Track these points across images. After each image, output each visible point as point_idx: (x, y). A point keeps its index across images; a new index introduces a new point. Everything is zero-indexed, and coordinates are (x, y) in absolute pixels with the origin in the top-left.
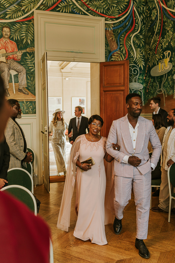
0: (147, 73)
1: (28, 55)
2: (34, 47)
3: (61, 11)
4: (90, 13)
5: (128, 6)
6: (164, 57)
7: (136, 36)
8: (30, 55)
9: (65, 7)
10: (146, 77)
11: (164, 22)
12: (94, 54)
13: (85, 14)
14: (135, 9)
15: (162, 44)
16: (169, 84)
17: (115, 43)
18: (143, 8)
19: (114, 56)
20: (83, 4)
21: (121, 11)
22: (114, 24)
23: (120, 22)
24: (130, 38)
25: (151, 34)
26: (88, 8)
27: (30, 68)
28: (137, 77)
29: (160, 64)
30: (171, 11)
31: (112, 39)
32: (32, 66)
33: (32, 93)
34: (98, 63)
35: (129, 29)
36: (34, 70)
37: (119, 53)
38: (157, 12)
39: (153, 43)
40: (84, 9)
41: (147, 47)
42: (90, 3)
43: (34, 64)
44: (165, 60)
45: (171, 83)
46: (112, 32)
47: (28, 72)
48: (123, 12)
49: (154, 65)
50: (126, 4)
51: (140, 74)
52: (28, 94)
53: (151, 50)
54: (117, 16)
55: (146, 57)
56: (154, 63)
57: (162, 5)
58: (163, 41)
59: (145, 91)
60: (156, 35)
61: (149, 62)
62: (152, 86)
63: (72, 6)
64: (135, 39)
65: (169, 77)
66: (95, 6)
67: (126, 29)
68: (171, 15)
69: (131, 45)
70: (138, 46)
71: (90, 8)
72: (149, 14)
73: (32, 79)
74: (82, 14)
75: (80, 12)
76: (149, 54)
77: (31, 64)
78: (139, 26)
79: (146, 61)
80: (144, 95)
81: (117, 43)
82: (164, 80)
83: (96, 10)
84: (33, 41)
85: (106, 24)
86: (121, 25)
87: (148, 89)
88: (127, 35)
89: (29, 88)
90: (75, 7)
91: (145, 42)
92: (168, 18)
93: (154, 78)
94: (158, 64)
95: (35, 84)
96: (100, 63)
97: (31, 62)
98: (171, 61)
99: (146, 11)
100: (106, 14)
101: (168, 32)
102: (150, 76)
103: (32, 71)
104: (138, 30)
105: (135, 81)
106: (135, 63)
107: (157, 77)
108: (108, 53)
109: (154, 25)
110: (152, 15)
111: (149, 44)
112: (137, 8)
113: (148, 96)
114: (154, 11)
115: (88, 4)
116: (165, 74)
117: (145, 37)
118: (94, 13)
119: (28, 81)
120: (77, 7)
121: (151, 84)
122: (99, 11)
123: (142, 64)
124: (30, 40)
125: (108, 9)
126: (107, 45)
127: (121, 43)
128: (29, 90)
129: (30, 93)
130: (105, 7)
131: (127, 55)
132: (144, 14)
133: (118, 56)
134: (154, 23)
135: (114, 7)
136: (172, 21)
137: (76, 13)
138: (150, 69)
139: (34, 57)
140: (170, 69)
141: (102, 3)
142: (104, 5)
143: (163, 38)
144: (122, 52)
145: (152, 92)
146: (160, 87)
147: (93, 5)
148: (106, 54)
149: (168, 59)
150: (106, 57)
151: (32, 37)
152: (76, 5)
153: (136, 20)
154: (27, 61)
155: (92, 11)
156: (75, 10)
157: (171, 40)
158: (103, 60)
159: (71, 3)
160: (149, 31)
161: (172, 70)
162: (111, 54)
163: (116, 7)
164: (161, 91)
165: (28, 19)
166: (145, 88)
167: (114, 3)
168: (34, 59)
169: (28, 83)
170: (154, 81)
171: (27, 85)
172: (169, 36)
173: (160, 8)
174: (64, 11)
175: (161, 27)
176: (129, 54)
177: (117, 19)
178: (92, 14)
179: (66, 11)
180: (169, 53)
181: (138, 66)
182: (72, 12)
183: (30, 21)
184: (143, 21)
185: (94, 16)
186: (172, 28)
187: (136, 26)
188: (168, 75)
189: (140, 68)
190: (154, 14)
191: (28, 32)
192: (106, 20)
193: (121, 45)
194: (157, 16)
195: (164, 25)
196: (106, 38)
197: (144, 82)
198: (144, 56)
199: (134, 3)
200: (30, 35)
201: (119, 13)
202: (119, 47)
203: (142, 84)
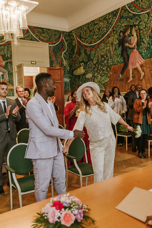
0: (71, 73)
1: (9, 63)
2: (12, 59)
3: (25, 39)
4: (40, 40)
5: (60, 37)
6: (80, 66)
7: (65, 53)
8: (10, 63)
9: (27, 37)
10: (71, 75)
11: (80, 48)
12: (44, 62)
13: (38, 41)
14: (63, 38)
15: (79, 59)
16: (83, 80)
17: (54, 56)
18: (68, 38)
19: (54, 64)
20: (37, 36)
21: (57, 39)
22: (53, 46)
23: (56, 45)
24: (62, 54)
25: (73, 53)
26: (39, 37)
27: (10, 71)
28: (66, 75)
29: (78, 69)
30: (83, 44)
31: (53, 54)
32: (11, 70)
33: (11, 84)
34: (45, 67)
35: (61, 49)
36: (12, 72)
37: (56, 62)
38: (76, 42)
39: (74, 58)
40: (37, 38)
41: (71, 59)
42: (41, 35)
43: (12, 68)
44: (81, 67)
45: (84, 79)
46: (52, 51)
47: (9, 73)
48: (57, 40)
49: (75, 69)
50: (59, 35)
51: (68, 73)
52: (9, 85)
53: (73, 61)
54: (55, 42)
55: (70, 64)
56: (75, 68)
57: (78, 39)
58: (80, 58)
59: (71, 83)
60: (76, 54)
61: (72, 67)
62: (75, 80)
63: (31, 36)
64: (64, 55)
65: (84, 76)
66: (43, 36)
67: (59, 49)
68: (83, 46)
69: (62, 58)
70: (66, 59)
71: (41, 38)
72: (71, 42)
73: (11, 77)
74: (36, 41)
75: (35, 40)
76: (72, 63)
77: (11, 68)
78: (66, 48)
79: (71, 66)
80: (70, 84)
81: (55, 57)
82: (81, 78)
83: (44, 39)
84: (11, 56)
85: (49, 46)
86: (57, 47)
87: (72, 82)
88: (60, 52)
89: (10, 82)
90: (32, 37)
91: (69, 56)
92: (82, 47)
93: (75, 76)
94: (77, 69)
95: (13, 80)
96: (47, 68)
97: (10, 67)
98: (84, 68)
99: (69, 40)
100: (49, 41)
101: (82, 53)
102: (73, 75)
103: (11, 72)
104: (65, 50)
105: (65, 77)
106: (65, 67)
107: (77, 76)
108: (51, 62)
109: (74, 48)
110: (73, 43)
111: (72, 58)
112: (65, 38)
113: (72, 85)
114: (74, 41)
115: (39, 35)
116: (82, 75)
117: (69, 54)
118: (43, 41)
119: (9, 78)
120: (34, 37)
121: (74, 79)
122: (45, 39)
123: (68, 68)
124: (10, 55)
125: (50, 38)
126: (50, 58)
127: (57, 57)
128: (10, 83)
129: (10, 85)
130: (48, 37)
131: (60, 63)
132: (68, 41)
133: (56, 64)
134: (74, 47)
135: (53, 37)
136: (84, 48)
137: (33, 40)
138: (73, 71)
139: (12, 64)
140: (84, 72)
141: (47, 35)
142: (48, 36)
143: (80, 56)
144: (58, 61)
145: (75, 83)
146: (79, 81)
147: (42, 36)
148: (50, 63)
149: (83, 67)
150: (50, 65)
151: (11, 54)
152: (33, 36)
153: (64, 44)
154: (8, 67)
155: (42, 39)
156: (33, 39)
157: (84, 58)
158: (49, 66)
159: (30, 35)
160: (71, 51)
161: (85, 73)
162: (53, 62)
163: (54, 37)
164: (79, 83)
165: (8, 43)
166: (70, 81)
167: (53, 35)
168: (12, 66)
169: (9, 79)
170: (76, 78)
171: (9, 80)
172: (82, 56)
173: (77, 40)
174: (27, 39)
175: (78, 50)
176: (62, 63)
177: (55, 44)
178: (42, 41)
179: (28, 39)
180: (83, 64)
181: (66, 69)
182: (31, 40)
183: (9, 44)
184: (67, 45)
185: (43, 42)
186: (84, 52)
187: (64, 48)
188: (83, 75)
189: (68, 70)
190: (74, 42)
191: (8, 51)
192: (49, 44)
193: (57, 58)
194: (76, 44)
195: (80, 50)
196: (49, 54)
197: (70, 78)
198: (69, 64)
199: (63, 35)
200: (9, 52)
201: (56, 41)
202: (56, 59)
203: (69, 79)
